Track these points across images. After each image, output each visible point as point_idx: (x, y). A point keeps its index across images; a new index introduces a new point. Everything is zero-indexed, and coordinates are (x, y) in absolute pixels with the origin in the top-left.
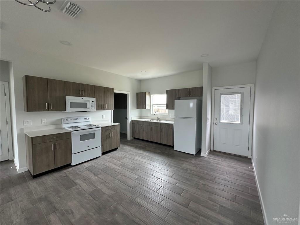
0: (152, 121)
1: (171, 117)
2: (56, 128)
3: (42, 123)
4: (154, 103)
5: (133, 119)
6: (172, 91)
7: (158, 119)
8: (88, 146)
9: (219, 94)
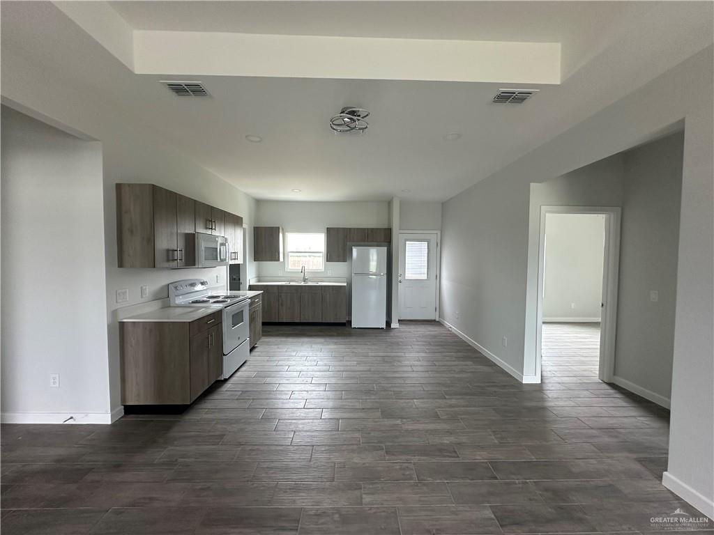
0: (292, 284)
1: (329, 275)
2: (162, 308)
3: (142, 297)
4: (289, 250)
5: (251, 284)
6: (337, 230)
7: (305, 280)
8: (239, 338)
9: (403, 241)
